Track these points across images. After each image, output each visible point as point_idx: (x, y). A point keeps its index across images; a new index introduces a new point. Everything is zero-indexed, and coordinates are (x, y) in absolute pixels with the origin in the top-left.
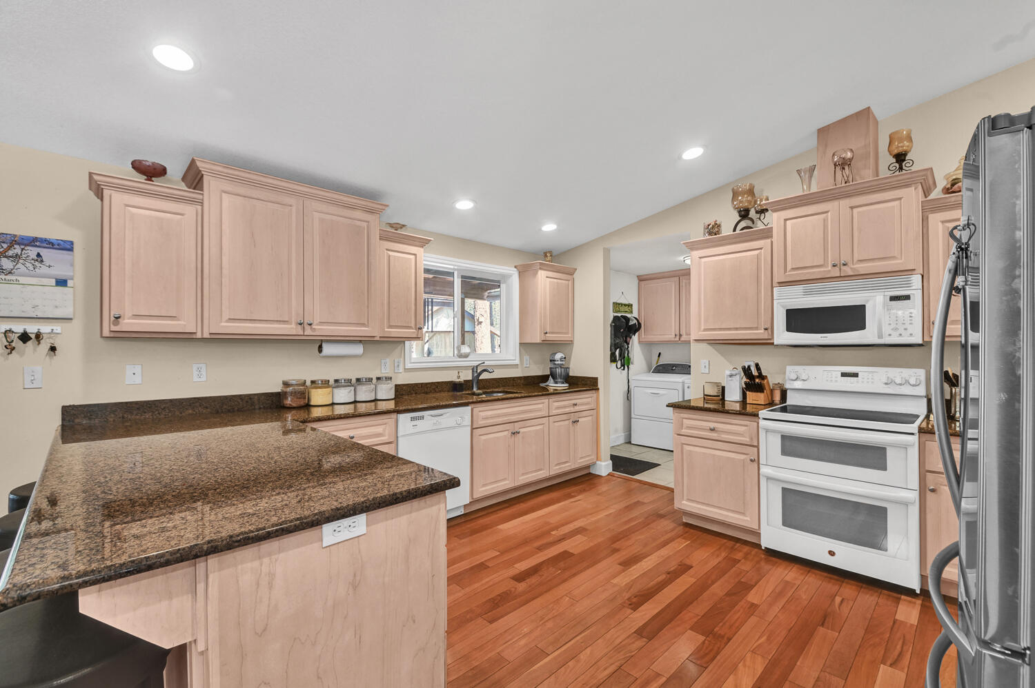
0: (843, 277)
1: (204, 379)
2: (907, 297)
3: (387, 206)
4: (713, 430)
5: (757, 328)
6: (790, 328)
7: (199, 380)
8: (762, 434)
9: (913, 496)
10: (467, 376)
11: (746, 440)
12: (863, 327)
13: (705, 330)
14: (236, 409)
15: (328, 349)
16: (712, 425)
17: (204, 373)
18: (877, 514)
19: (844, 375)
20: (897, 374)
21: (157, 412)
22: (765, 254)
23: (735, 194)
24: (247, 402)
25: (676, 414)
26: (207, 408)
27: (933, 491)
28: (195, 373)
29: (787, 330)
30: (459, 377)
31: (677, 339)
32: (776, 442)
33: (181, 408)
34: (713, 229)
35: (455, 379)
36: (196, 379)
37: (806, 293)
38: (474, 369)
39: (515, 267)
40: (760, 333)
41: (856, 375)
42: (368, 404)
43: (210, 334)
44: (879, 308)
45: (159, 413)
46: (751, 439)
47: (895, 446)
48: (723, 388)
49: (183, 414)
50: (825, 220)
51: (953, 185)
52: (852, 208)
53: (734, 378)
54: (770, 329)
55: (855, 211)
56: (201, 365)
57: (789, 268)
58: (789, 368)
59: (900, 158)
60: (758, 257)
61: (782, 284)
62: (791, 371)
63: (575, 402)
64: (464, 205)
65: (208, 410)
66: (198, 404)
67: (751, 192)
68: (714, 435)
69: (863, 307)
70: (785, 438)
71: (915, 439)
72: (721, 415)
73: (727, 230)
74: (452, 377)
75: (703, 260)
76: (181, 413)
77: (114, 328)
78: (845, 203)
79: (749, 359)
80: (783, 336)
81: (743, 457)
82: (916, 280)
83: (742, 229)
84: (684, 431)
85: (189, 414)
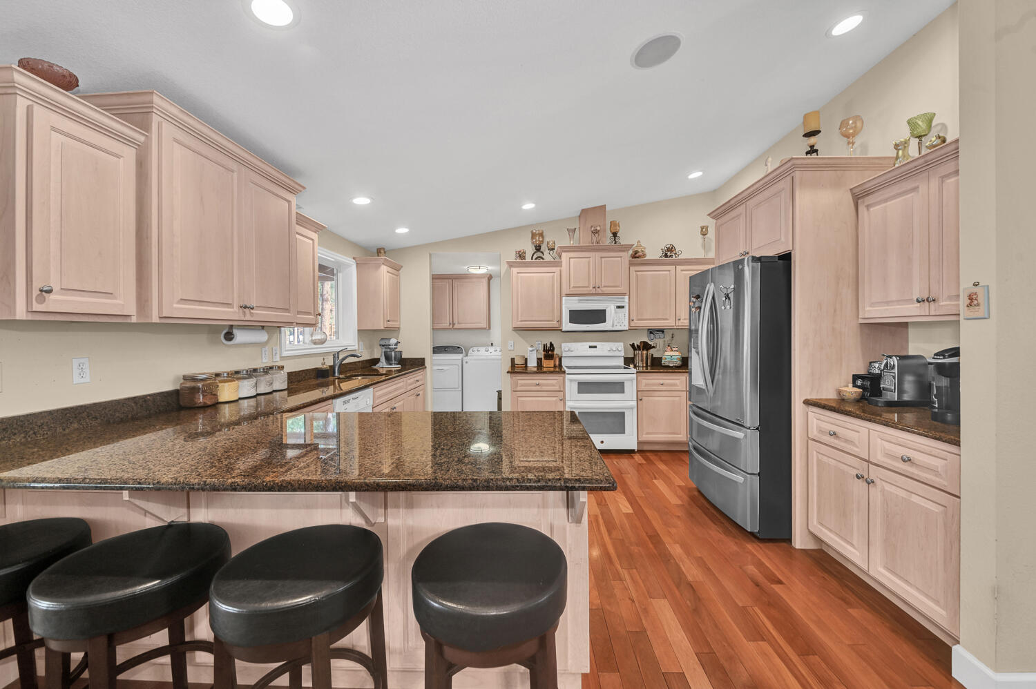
0: (597, 293)
1: (87, 379)
2: (623, 307)
3: (304, 188)
4: (538, 385)
5: (552, 321)
6: (571, 321)
7: (82, 381)
8: (567, 383)
9: (634, 403)
10: (329, 362)
11: (557, 388)
12: (605, 321)
13: (521, 321)
14: (130, 416)
15: (240, 337)
16: (537, 382)
17: (87, 371)
18: (620, 416)
19: (590, 347)
20: (614, 345)
21: (32, 432)
22: (556, 275)
23: (533, 235)
24: (142, 406)
25: (514, 378)
26: (96, 418)
27: (641, 400)
28: (76, 372)
29: (570, 322)
30: (324, 364)
31: (451, 326)
32: (575, 387)
33: (63, 423)
34: (521, 255)
35: (319, 365)
36: (77, 379)
37: (580, 302)
38: (336, 355)
39: (354, 258)
40: (554, 324)
41: (595, 347)
42: (267, 396)
43: (160, 318)
44: (613, 312)
45: (35, 433)
46: (560, 387)
47: (628, 380)
48: (526, 359)
49: (67, 431)
50: (589, 262)
51: (636, 254)
52: (601, 258)
53: (533, 352)
54: (560, 321)
55: (603, 259)
56: (82, 361)
57: (572, 286)
58: (563, 345)
59: (615, 234)
60: (553, 276)
61: (568, 295)
62: (565, 346)
63: (416, 379)
64: (361, 201)
65: (99, 421)
66: (84, 415)
67: (541, 235)
68: (538, 388)
69: (605, 311)
70: (580, 384)
71: (635, 376)
72: (523, 375)
73: (528, 258)
74: (316, 364)
75: (519, 274)
76: (64, 430)
77: (37, 307)
78: (598, 254)
79: (547, 339)
80: (567, 326)
81: (554, 399)
82: (627, 298)
83: (536, 259)
84: (519, 388)
85: (75, 430)
